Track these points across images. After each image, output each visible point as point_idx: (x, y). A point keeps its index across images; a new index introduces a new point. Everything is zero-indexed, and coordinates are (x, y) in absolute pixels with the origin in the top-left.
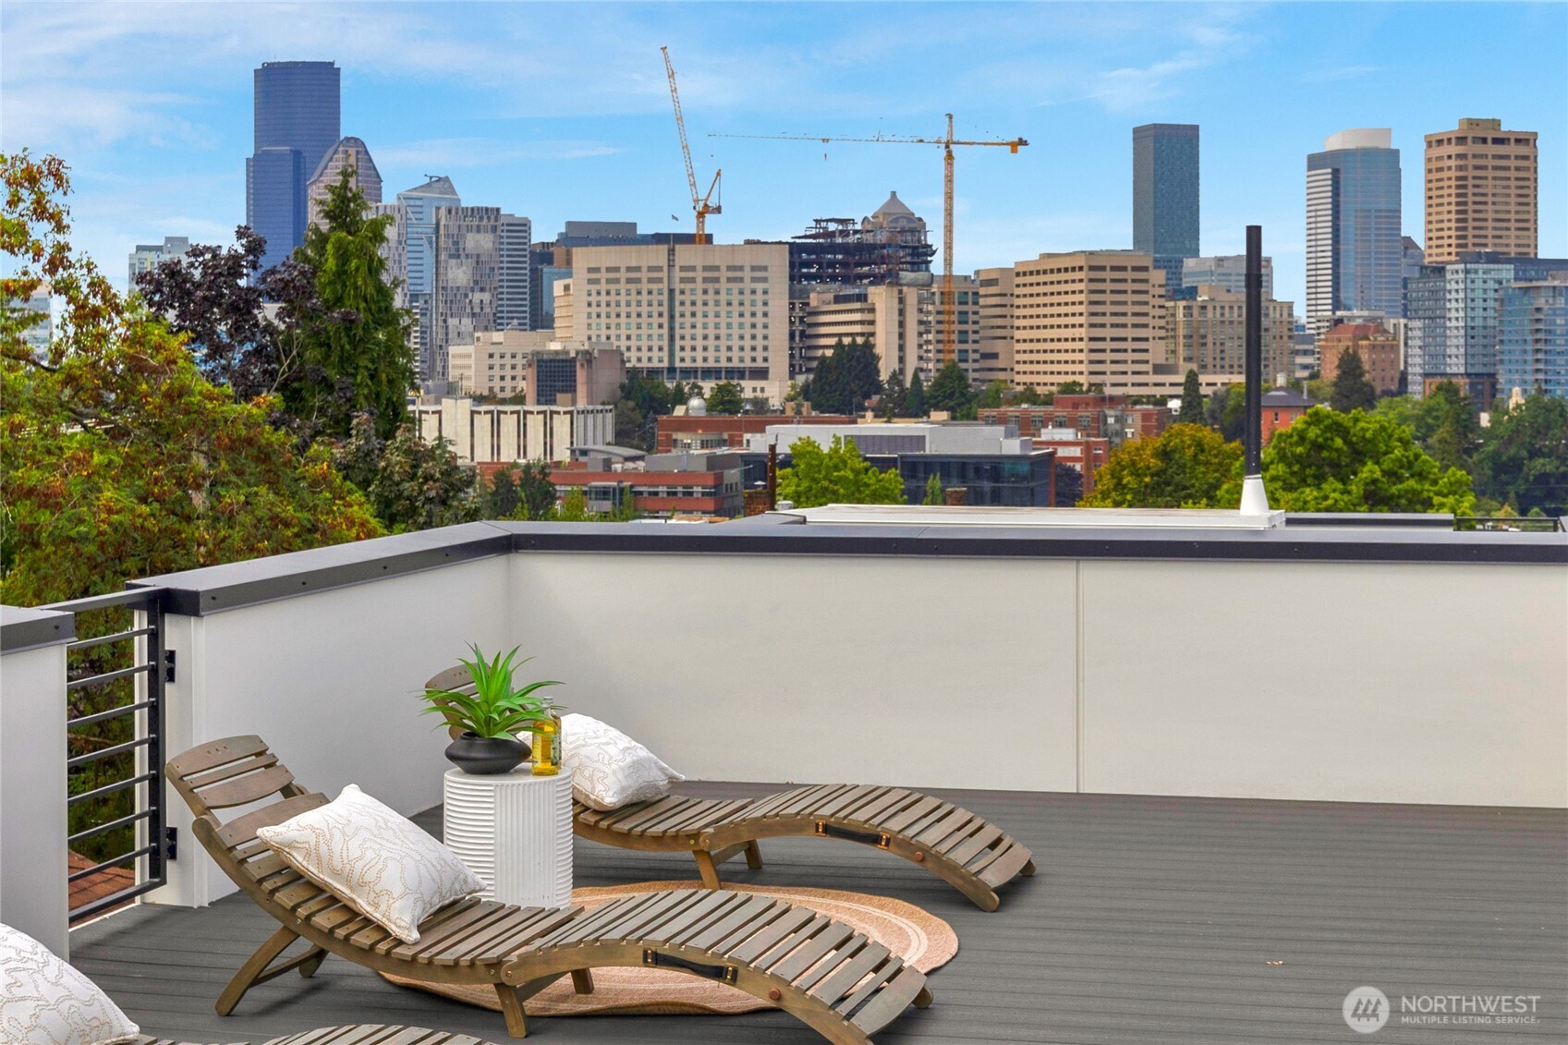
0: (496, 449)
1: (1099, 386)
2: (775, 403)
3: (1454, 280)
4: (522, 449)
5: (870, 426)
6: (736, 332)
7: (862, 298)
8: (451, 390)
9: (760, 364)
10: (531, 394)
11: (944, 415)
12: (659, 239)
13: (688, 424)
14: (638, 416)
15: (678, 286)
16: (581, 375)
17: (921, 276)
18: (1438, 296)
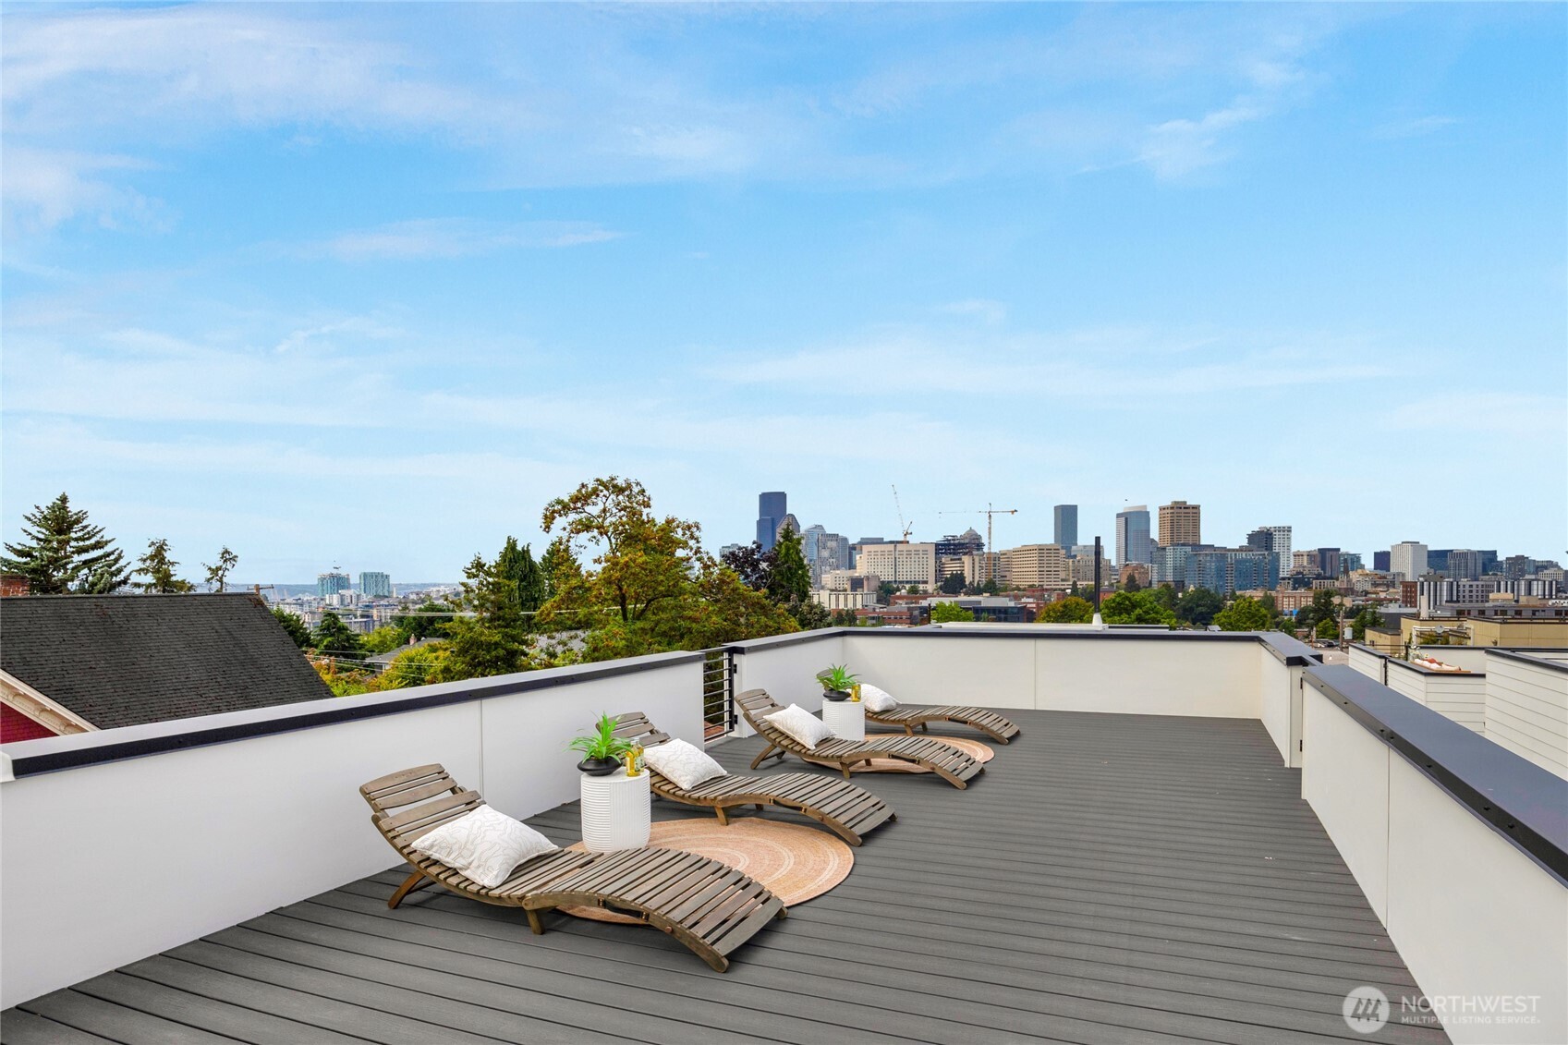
0: (837, 605)
1: (1042, 586)
2: (930, 591)
3: (1169, 552)
4: (846, 605)
5: (962, 598)
6: (917, 570)
7: (960, 559)
8: (823, 588)
9: (925, 579)
10: (849, 589)
11: (988, 594)
12: (891, 542)
13: (901, 598)
14: (884, 595)
15: (897, 556)
16: (865, 583)
17: (980, 552)
18: (1163, 557)
